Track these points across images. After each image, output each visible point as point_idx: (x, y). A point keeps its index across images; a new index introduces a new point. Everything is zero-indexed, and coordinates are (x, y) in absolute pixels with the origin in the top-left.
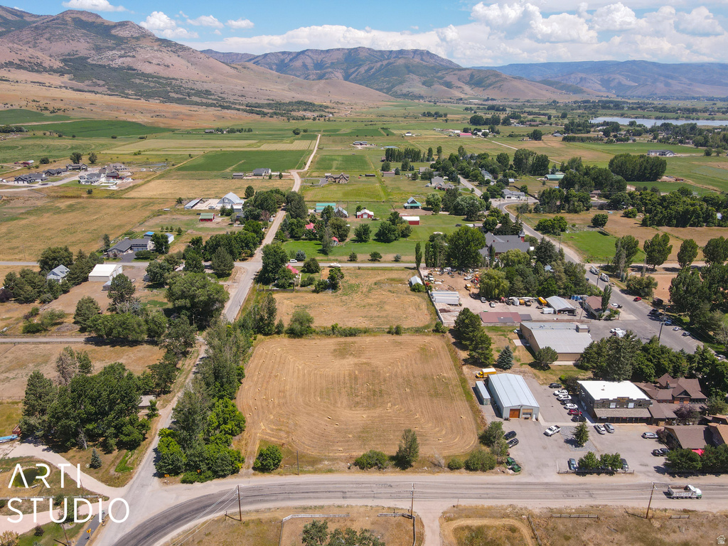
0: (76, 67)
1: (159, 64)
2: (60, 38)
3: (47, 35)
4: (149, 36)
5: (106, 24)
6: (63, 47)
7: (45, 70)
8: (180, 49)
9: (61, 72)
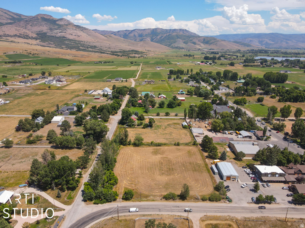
0: (42, 37)
1: (75, 35)
2: (36, 25)
3: (31, 24)
4: (72, 24)
5: (54, 19)
6: (37, 29)
7: (30, 38)
8: (84, 29)
9: (36, 39)
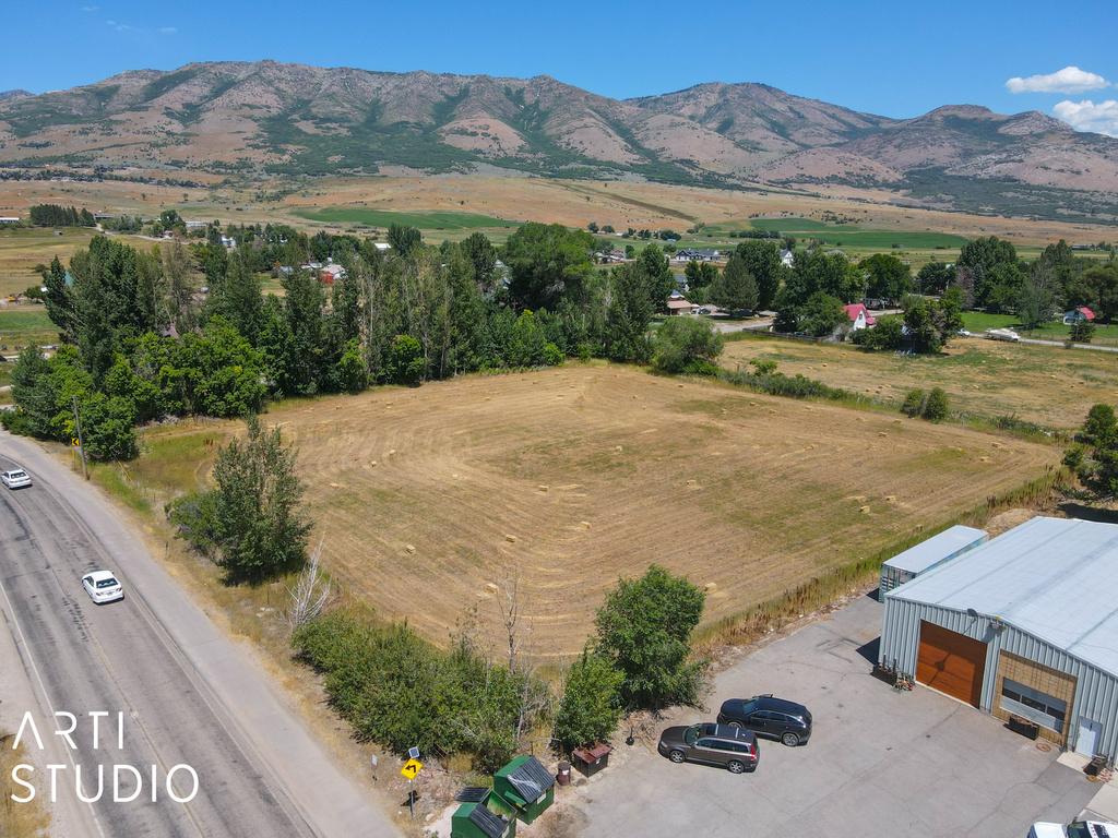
0: (923, 181)
1: (1062, 171)
2: (916, 143)
3: (896, 142)
4: (1062, 130)
5: (995, 119)
6: (913, 156)
7: (877, 185)
8: (1112, 145)
9: (896, 187)
